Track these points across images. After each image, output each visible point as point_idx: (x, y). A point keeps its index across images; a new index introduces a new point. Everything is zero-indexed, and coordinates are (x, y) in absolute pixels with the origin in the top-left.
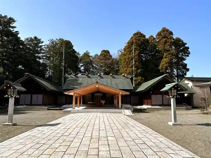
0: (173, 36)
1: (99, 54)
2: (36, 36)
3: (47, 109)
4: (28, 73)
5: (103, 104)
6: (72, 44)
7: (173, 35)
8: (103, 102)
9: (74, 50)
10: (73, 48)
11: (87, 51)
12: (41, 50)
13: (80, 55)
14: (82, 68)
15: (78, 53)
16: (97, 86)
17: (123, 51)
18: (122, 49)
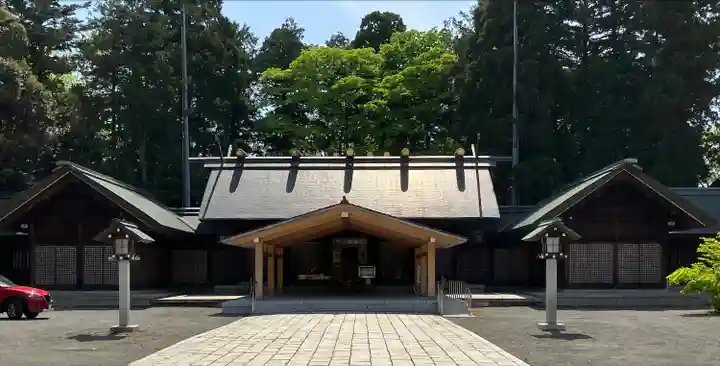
4: (67, 163)
5: (368, 282)
8: (367, 274)
9: (224, 22)
11: (292, 21)
13: (255, 41)
15: (245, 30)
16: (345, 215)
17: (469, 24)
18: (467, 11)
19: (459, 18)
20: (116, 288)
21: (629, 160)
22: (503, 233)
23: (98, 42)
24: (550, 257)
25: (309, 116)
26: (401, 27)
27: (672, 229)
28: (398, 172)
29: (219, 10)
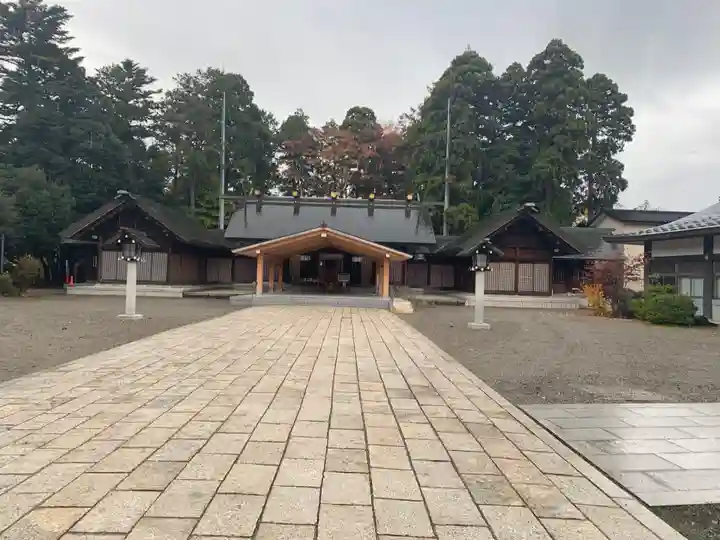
0: (583, 71)
1: (339, 122)
2: (131, 59)
3: (181, 295)
4: (125, 192)
5: (344, 284)
6: (248, 87)
7: (582, 67)
8: (344, 279)
9: (254, 107)
10: (254, 102)
11: (301, 110)
12: (148, 105)
13: (277, 124)
14: (283, 168)
15: (270, 116)
16: (324, 235)
17: (418, 117)
18: (416, 108)
19: (409, 113)
20: (125, 282)
21: (528, 204)
22: (439, 253)
23: (168, 117)
24: (479, 270)
25: (311, 173)
26: (373, 118)
27: (556, 254)
28: (366, 210)
29: (252, 99)
